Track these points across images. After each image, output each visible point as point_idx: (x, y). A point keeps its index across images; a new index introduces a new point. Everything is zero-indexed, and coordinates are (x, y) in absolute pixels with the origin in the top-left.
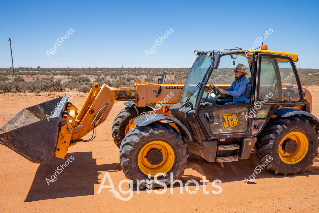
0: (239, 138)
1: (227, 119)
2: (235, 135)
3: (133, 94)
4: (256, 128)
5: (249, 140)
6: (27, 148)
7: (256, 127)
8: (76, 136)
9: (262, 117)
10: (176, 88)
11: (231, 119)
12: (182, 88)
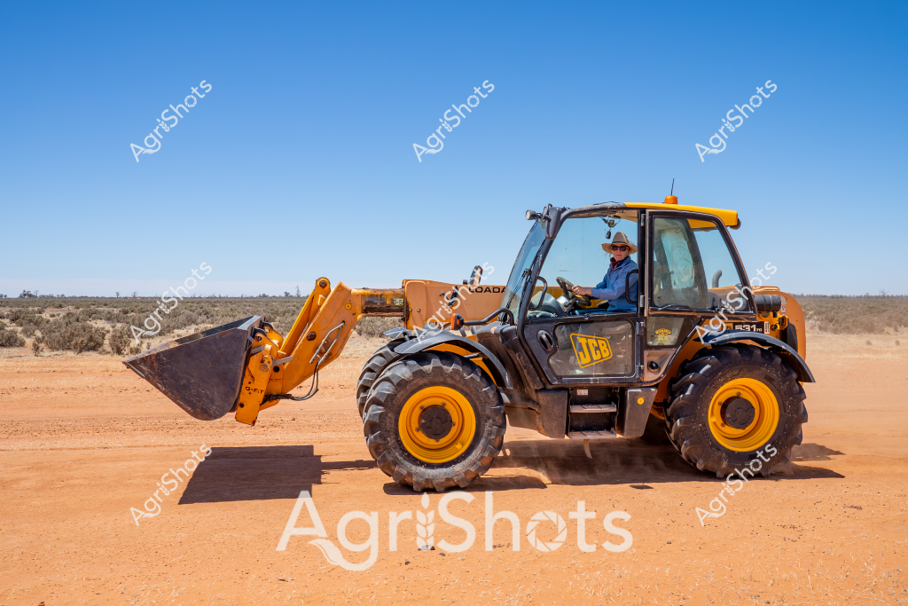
0: (617, 388)
1: (587, 344)
2: (605, 380)
3: (399, 302)
4: (653, 368)
5: (638, 393)
6: (185, 387)
7: (654, 365)
8: (277, 388)
9: (666, 344)
10: (490, 291)
11: (596, 345)
12: (503, 291)
